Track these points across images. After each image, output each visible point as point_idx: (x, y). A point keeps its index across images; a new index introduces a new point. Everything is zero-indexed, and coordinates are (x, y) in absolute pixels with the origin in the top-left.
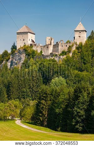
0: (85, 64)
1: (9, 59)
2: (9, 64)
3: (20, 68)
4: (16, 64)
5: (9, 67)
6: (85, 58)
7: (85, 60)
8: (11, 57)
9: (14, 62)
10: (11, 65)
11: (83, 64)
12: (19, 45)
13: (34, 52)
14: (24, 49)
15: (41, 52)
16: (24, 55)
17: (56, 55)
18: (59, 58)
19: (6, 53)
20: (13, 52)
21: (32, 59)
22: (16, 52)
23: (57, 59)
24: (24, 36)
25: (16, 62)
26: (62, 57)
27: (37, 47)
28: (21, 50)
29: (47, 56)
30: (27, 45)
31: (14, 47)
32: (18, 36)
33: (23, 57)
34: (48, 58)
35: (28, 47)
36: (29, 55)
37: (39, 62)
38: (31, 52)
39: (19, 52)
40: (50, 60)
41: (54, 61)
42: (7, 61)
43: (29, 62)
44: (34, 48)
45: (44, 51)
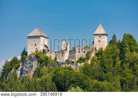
0: (105, 72)
1: (19, 66)
2: (18, 72)
3: (31, 77)
4: (27, 72)
5: (19, 76)
6: (105, 65)
7: (105, 68)
8: (21, 64)
9: (25, 71)
10: (21, 74)
11: (103, 72)
12: (31, 51)
13: (47, 58)
14: (36, 56)
15: (56, 59)
16: (36, 62)
17: (73, 62)
18: (76, 65)
19: (15, 61)
20: (23, 59)
21: (44, 67)
22: (27, 59)
23: (73, 67)
24: (36, 40)
25: (27, 70)
26: (79, 64)
27: (51, 53)
28: (33, 57)
29: (63, 63)
30: (39, 51)
31: (24, 53)
32: (29, 40)
33: (35, 64)
34: (64, 66)
35: (40, 53)
36: (41, 62)
37: (54, 71)
38: (44, 59)
39: (30, 58)
40: (65, 68)
41: (70, 69)
42: (17, 68)
43: (41, 70)
44: (48, 55)
45: (59, 58)
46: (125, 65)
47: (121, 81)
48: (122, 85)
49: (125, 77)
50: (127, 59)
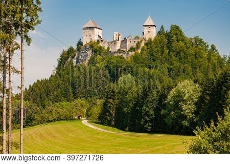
0: (154, 60)
1: (75, 55)
2: (75, 61)
3: (86, 65)
4: (82, 61)
5: (75, 64)
6: (154, 54)
7: (154, 57)
8: (77, 54)
9: (80, 59)
10: (77, 62)
11: (152, 61)
12: (85, 41)
13: (100, 48)
14: (90, 46)
15: (108, 48)
16: (91, 51)
17: (124, 51)
18: (128, 54)
19: (71, 50)
20: (79, 49)
21: (98, 56)
22: (82, 49)
23: (124, 56)
24: (90, 31)
25: (82, 59)
26: (130, 53)
27: (104, 43)
28: (88, 46)
29: (115, 53)
30: (93, 41)
31: (80, 43)
32: (84, 31)
33: (90, 53)
34: (116, 55)
35: (95, 43)
36: (95, 52)
37: (106, 59)
38: (98, 49)
39: (85, 48)
40: (117, 57)
41: (122, 57)
42: (73, 57)
43: (96, 58)
44: (101, 44)
45: (112, 48)
46: (171, 54)
47: (168, 68)
48: (169, 72)
49: (172, 65)
50: (174, 48)
